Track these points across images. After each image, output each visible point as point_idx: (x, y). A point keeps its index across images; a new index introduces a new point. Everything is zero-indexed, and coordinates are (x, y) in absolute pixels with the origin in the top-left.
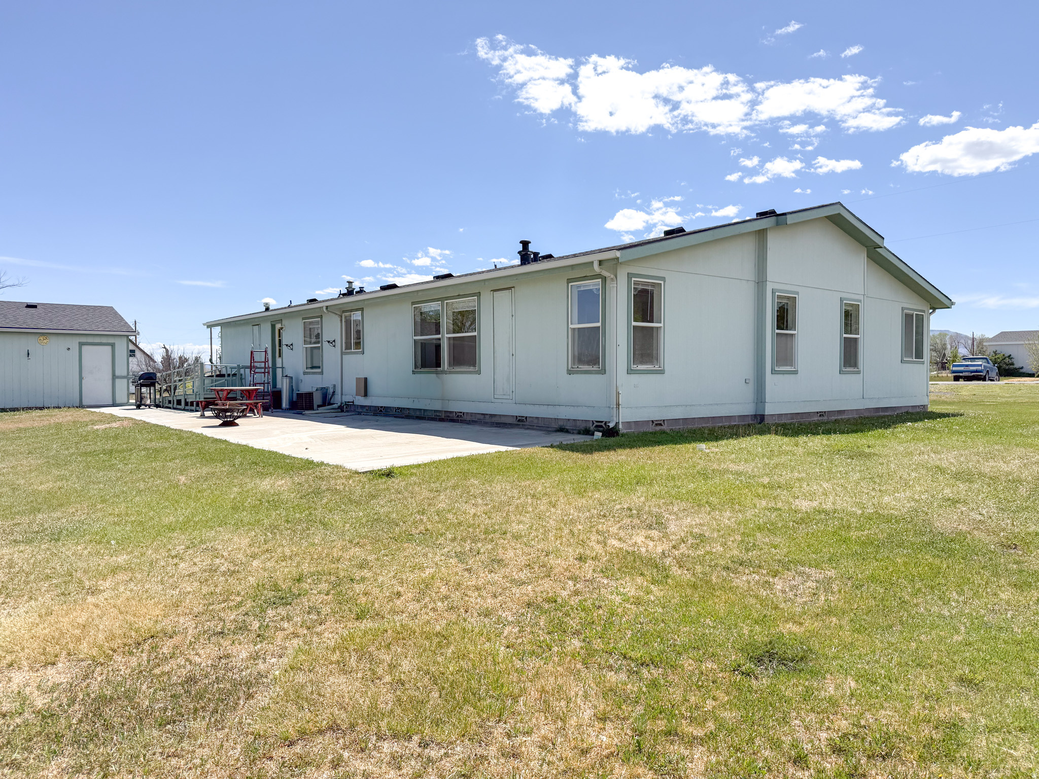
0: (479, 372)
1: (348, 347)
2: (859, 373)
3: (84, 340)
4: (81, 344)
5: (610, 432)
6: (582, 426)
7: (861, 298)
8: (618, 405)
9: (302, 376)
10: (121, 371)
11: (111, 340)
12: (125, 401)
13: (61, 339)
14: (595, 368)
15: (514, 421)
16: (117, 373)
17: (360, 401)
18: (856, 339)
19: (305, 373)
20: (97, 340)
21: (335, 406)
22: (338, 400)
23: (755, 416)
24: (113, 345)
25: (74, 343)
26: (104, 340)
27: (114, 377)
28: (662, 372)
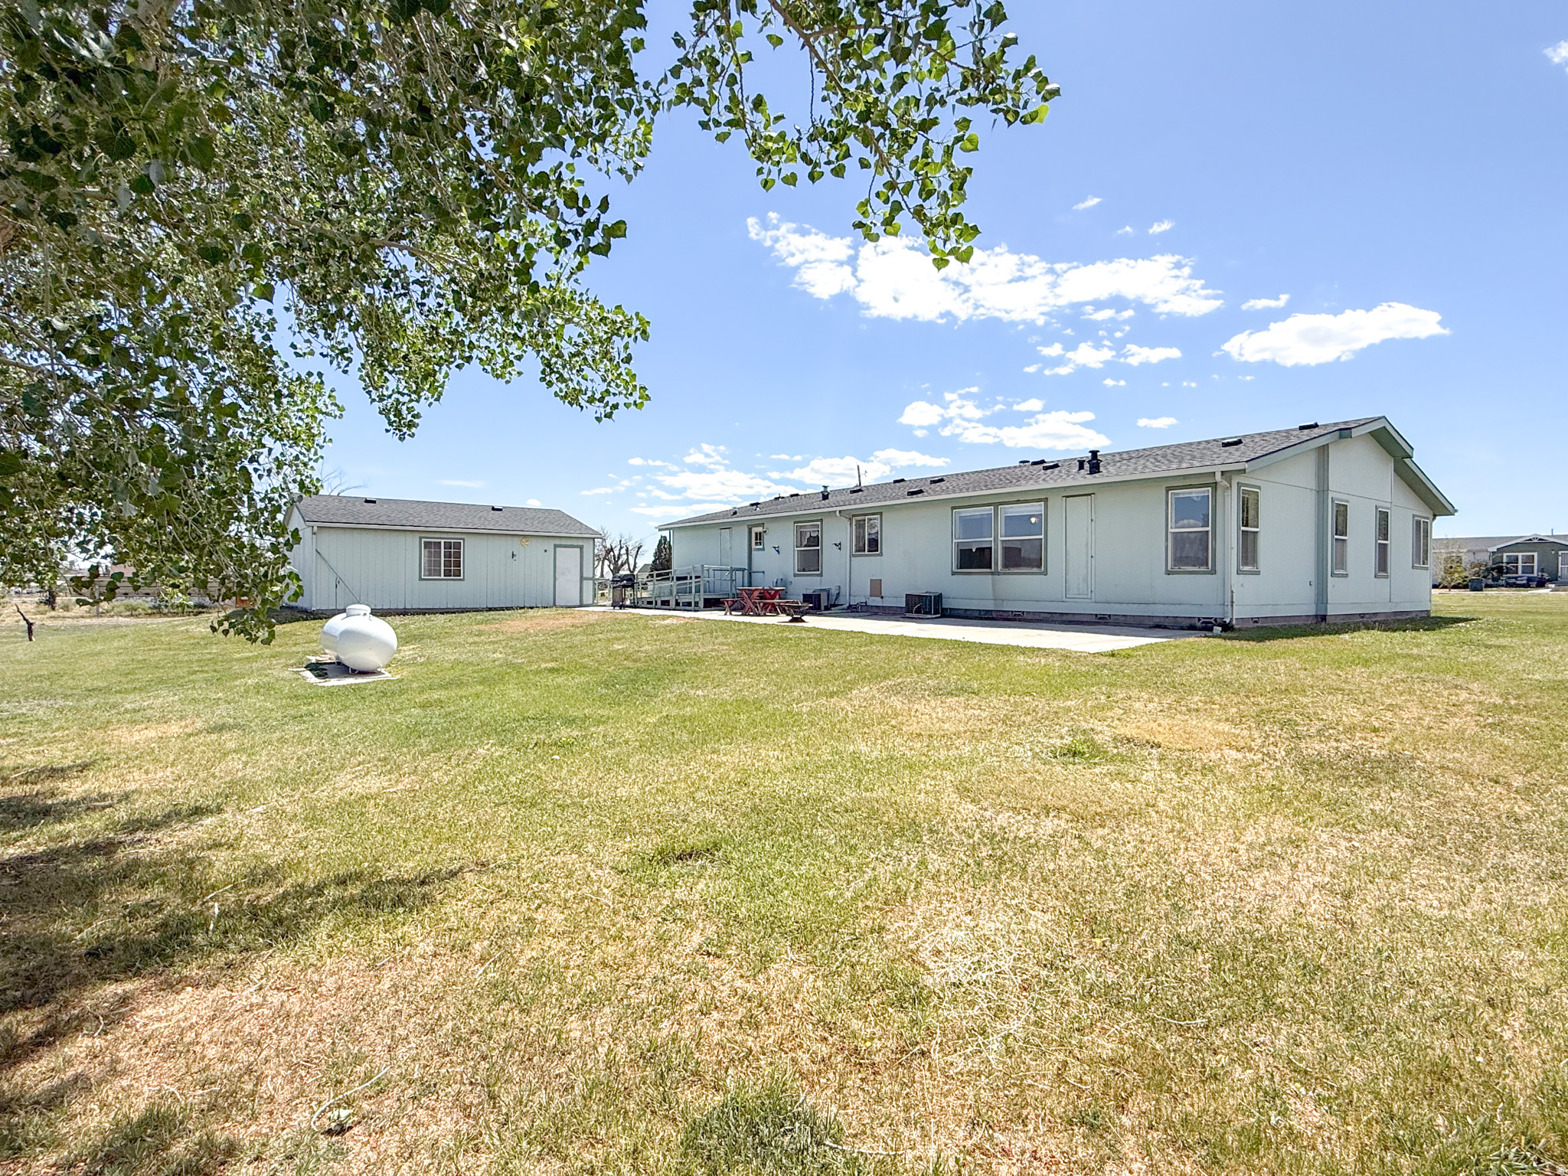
0: (1045, 573)
1: (860, 549)
2: (1387, 577)
3: (558, 542)
4: (556, 546)
5: (1227, 627)
6: (1187, 623)
7: (1389, 505)
8: (1232, 602)
9: (791, 578)
10: (587, 573)
11: (580, 543)
12: (590, 602)
13: (540, 540)
14: (1203, 569)
15: (1094, 619)
16: (585, 575)
17: (876, 601)
18: (1386, 545)
19: (795, 575)
20: (569, 542)
21: (845, 606)
22: (845, 601)
23: (1316, 616)
24: (581, 548)
25: (550, 545)
26: (575, 543)
27: (582, 578)
28: (1258, 573)
